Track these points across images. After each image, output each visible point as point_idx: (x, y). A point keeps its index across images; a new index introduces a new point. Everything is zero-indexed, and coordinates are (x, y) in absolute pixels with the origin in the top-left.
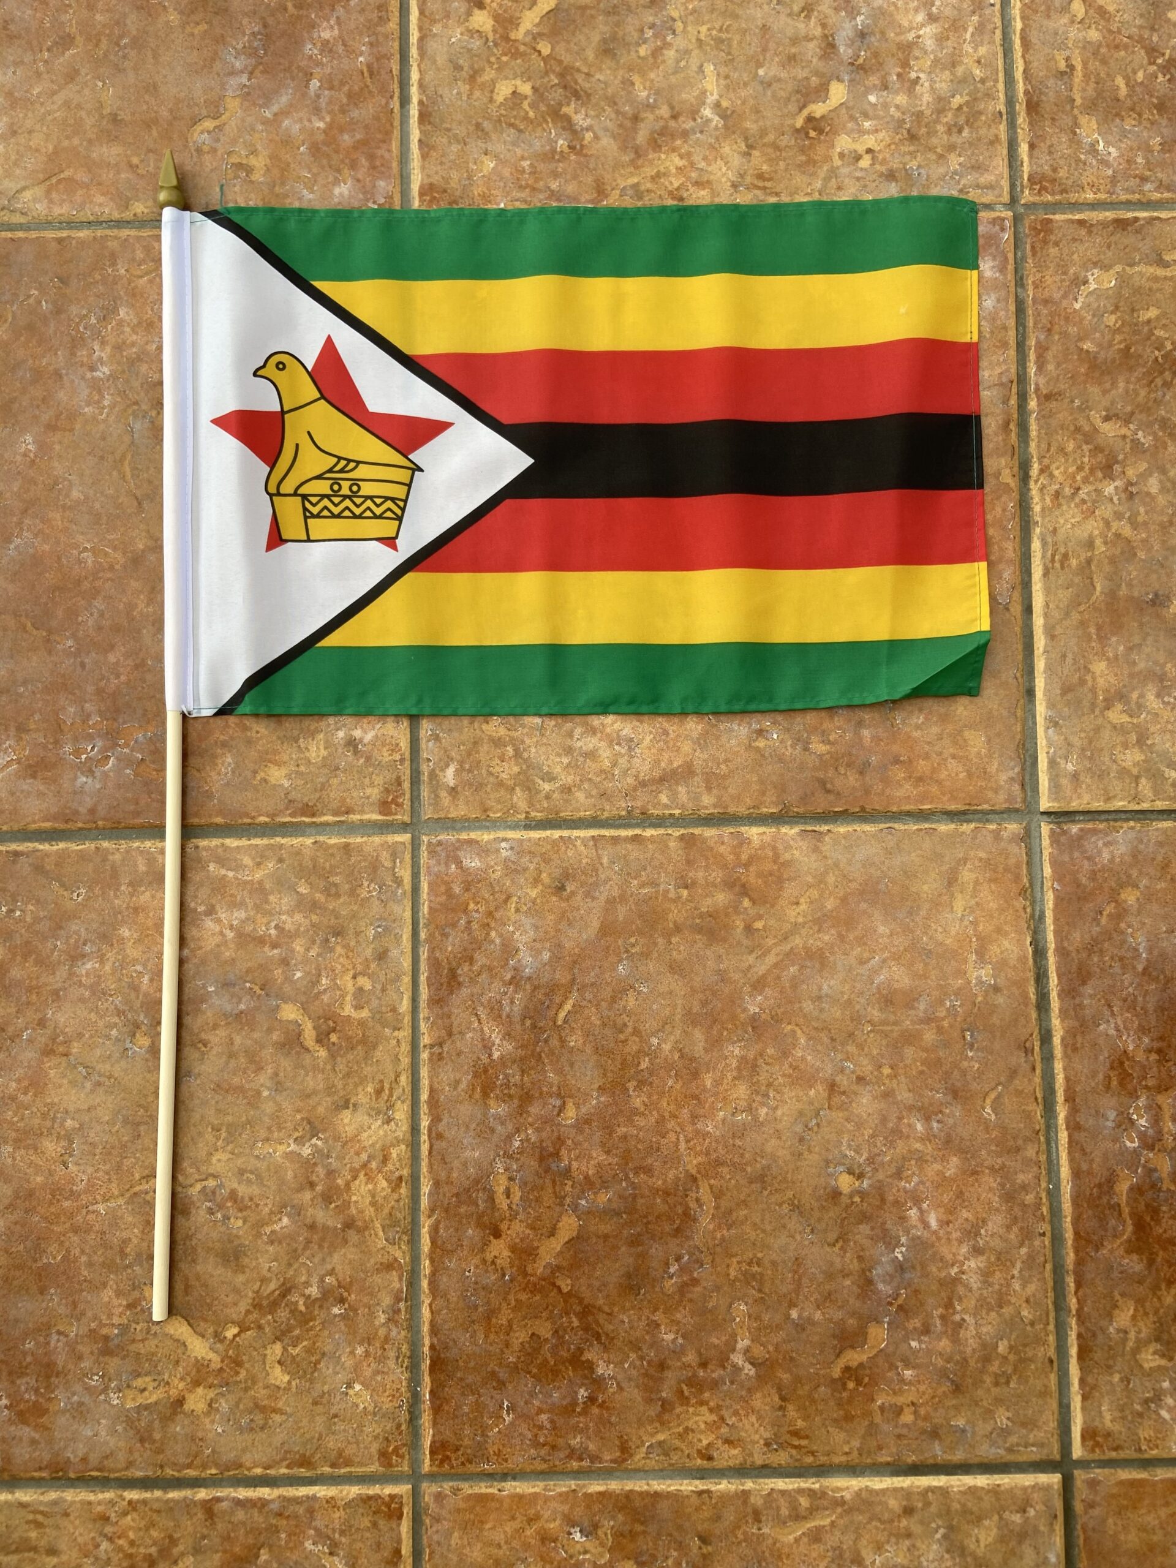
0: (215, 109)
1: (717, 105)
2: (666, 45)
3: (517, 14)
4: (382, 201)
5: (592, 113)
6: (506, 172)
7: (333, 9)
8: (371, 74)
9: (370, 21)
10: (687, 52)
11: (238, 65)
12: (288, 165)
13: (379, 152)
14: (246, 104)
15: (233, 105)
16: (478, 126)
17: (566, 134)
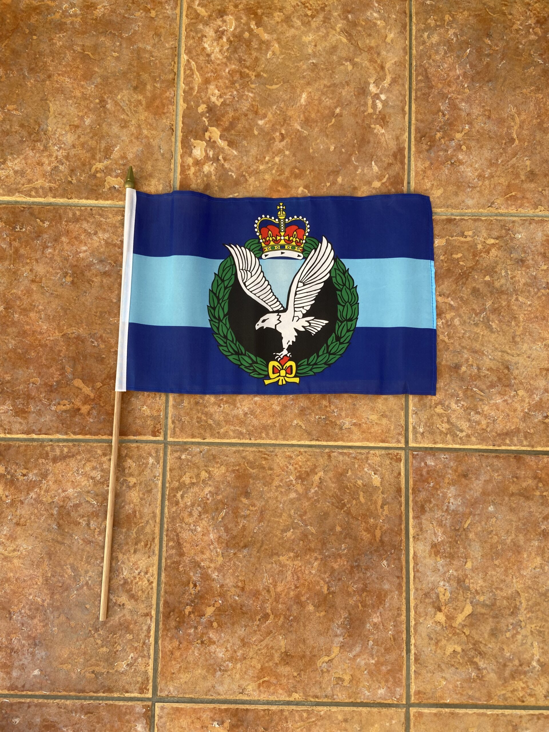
0: (328, 652)
1: (539, 660)
2: (518, 633)
3: (456, 616)
4: (398, 697)
5: (486, 662)
6: (451, 687)
7: (378, 608)
8: (394, 639)
9: (394, 615)
10: (526, 636)
11: (339, 632)
12: (360, 679)
13: (398, 675)
14: (342, 650)
15: (336, 650)
16: (439, 666)
17: (476, 671)
